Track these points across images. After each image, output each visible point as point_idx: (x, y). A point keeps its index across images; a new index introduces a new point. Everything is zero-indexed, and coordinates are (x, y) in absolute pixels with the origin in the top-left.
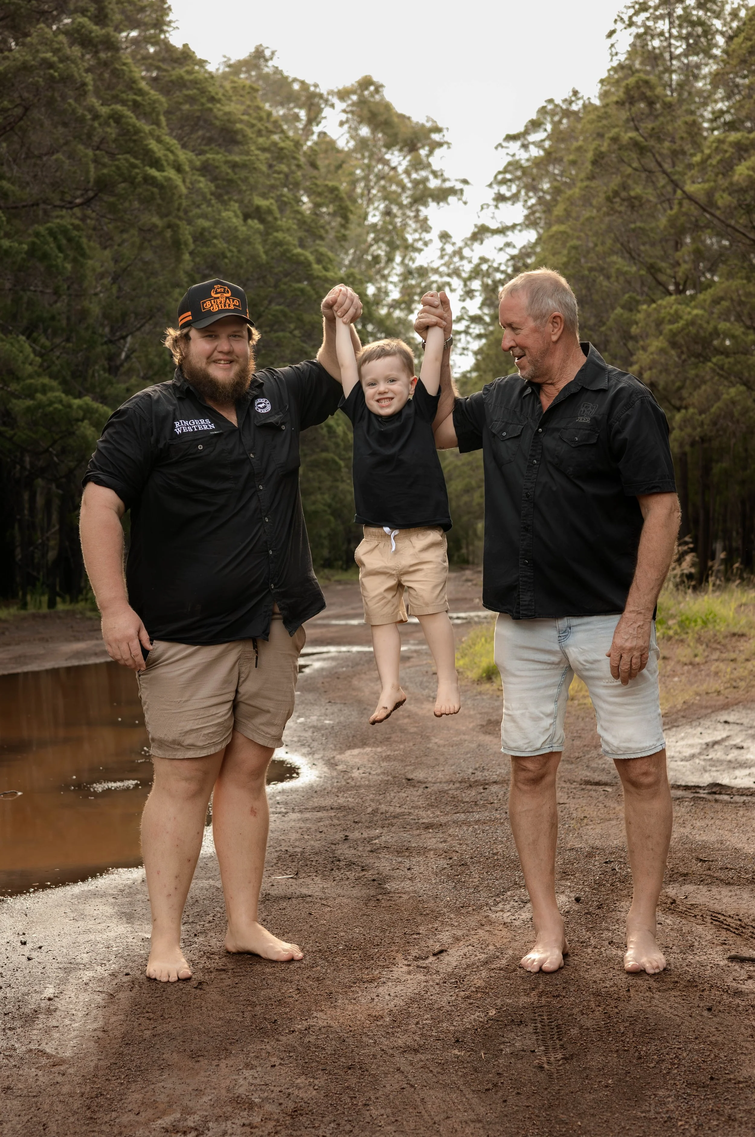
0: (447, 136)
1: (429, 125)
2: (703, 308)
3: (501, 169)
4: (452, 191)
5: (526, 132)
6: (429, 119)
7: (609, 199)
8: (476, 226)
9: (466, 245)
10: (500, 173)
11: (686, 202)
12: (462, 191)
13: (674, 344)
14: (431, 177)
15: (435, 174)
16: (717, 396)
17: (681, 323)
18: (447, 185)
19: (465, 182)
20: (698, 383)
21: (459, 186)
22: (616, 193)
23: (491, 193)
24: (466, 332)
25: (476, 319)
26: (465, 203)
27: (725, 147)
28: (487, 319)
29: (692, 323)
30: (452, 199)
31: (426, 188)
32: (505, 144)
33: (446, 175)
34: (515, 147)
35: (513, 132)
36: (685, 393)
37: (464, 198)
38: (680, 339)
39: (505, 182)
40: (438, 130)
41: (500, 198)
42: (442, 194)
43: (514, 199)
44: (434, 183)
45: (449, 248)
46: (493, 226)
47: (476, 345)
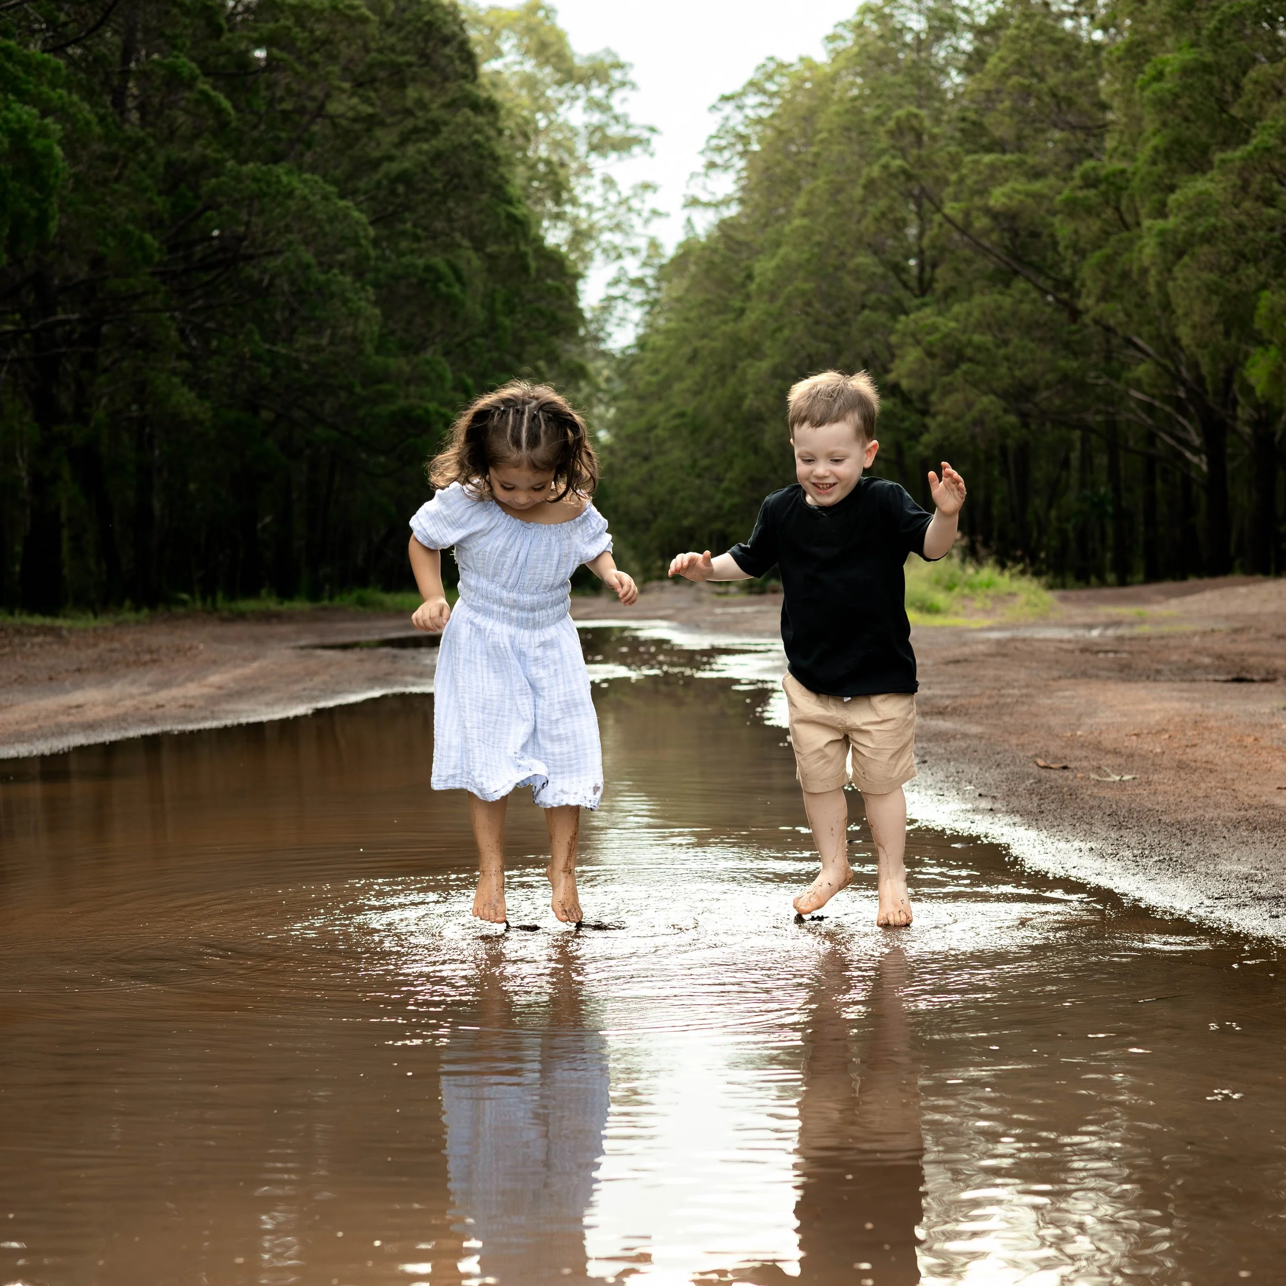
0: (632, 75)
1: (609, 60)
2: (957, 320)
3: (713, 132)
4: (637, 141)
5: (743, 94)
6: (608, 51)
7: (876, 219)
8: (685, 196)
9: (635, 195)
10: (712, 137)
11: (947, 226)
12: (648, 141)
13: (930, 354)
14: (612, 122)
15: (616, 118)
16: (970, 405)
17: (937, 336)
18: (632, 133)
19: (652, 130)
20: (947, 390)
21: (646, 134)
22: (883, 215)
23: (703, 161)
24: (624, 298)
25: (639, 282)
26: (652, 155)
27: (981, 168)
28: (651, 283)
29: (947, 335)
30: (636, 150)
31: (605, 137)
32: (720, 105)
33: (632, 120)
34: (729, 108)
35: (728, 93)
36: (934, 398)
37: (651, 149)
38: (936, 350)
39: (720, 149)
40: (619, 66)
41: (712, 165)
42: (623, 145)
43: (726, 167)
44: (615, 131)
45: (613, 197)
46: (704, 197)
47: (636, 314)
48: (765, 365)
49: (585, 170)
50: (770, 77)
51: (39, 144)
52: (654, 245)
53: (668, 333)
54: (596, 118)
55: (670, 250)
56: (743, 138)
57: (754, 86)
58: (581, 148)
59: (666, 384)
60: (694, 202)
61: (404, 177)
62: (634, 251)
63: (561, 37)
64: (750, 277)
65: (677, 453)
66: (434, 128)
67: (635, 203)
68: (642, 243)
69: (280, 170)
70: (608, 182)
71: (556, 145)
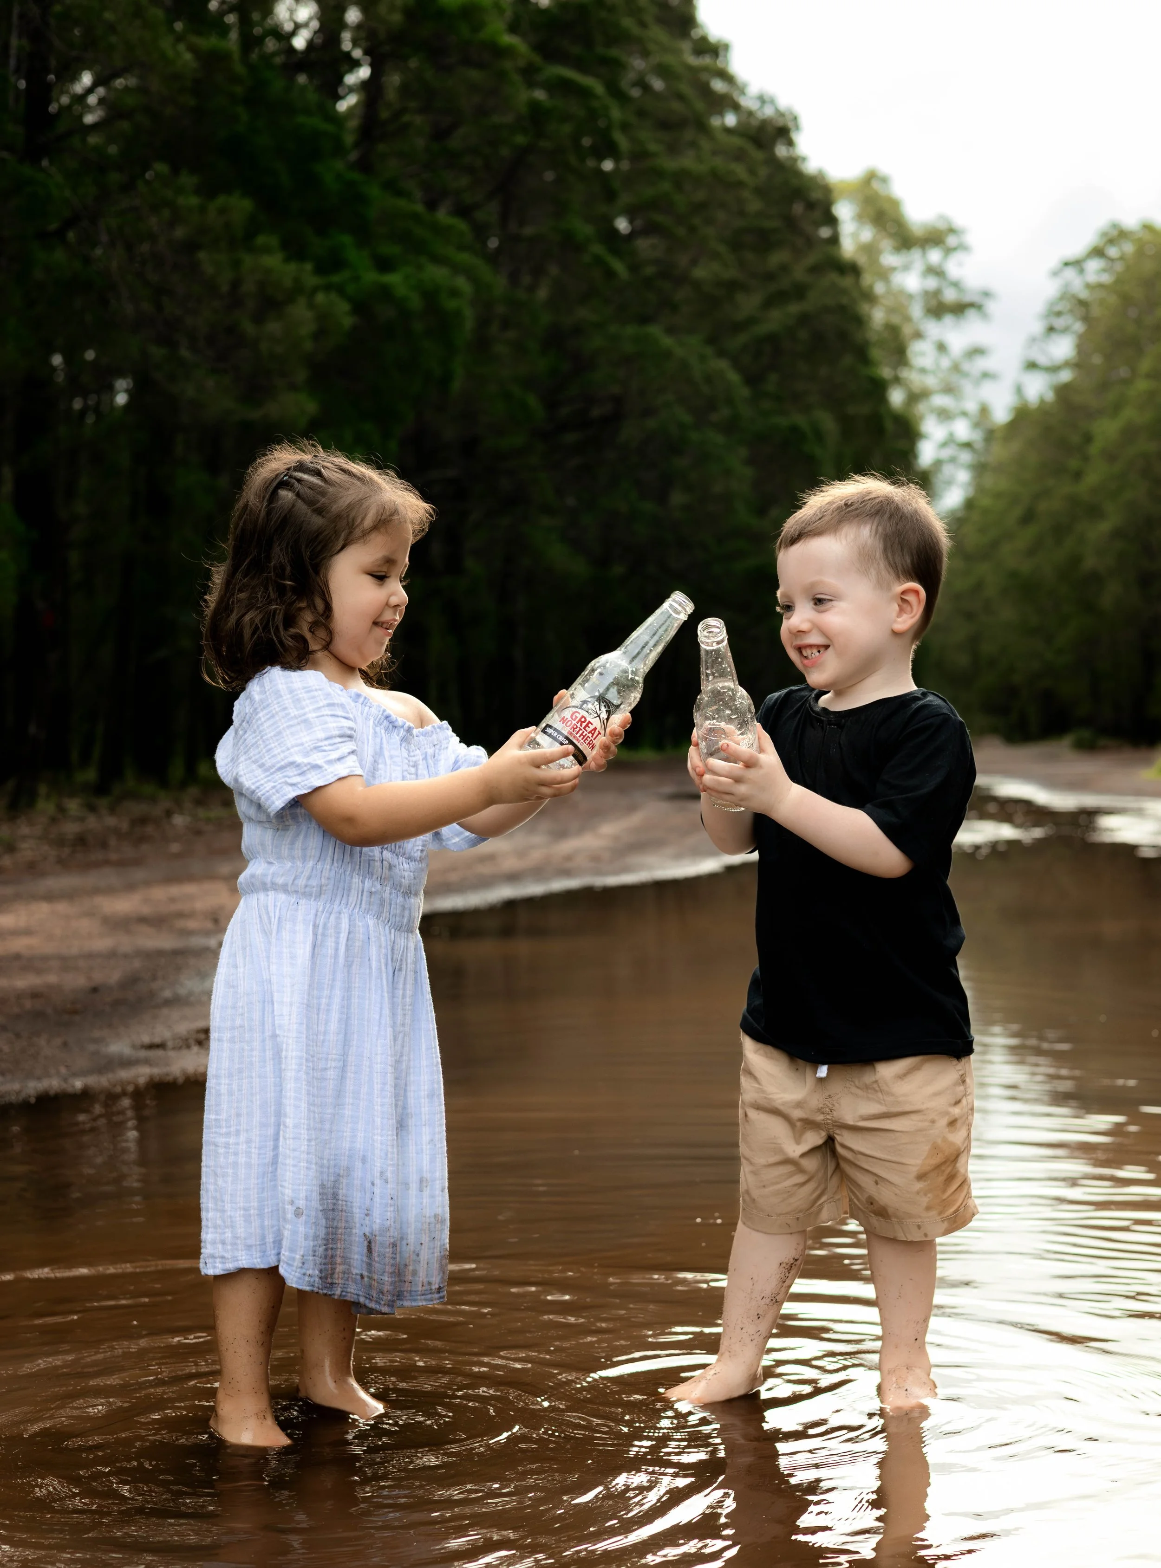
0: (966, 240)
1: (944, 226)
4: (972, 305)
9: (967, 360)
12: (982, 306)
14: (947, 287)
15: (951, 283)
19: (987, 294)
21: (980, 299)
23: (1043, 326)
25: (968, 445)
30: (971, 313)
31: (941, 301)
32: (1062, 271)
33: (967, 285)
34: (1070, 273)
35: (1070, 258)
37: (985, 314)
39: (1059, 314)
40: (952, 231)
41: (1051, 329)
42: (959, 309)
43: (1065, 330)
44: (950, 296)
45: (945, 363)
46: (1042, 360)
47: (963, 476)
48: (1104, 527)
49: (918, 335)
50: (1111, 241)
51: (451, 304)
52: (984, 411)
53: (998, 495)
54: (932, 283)
55: (1001, 415)
56: (1082, 303)
57: (1097, 252)
58: (916, 311)
59: (995, 544)
60: (1032, 366)
61: (772, 339)
62: (964, 414)
63: (895, 204)
64: (1088, 439)
65: (1008, 613)
66: (799, 292)
67: (966, 366)
68: (971, 406)
69: (655, 330)
70: (942, 347)
71: (891, 310)
